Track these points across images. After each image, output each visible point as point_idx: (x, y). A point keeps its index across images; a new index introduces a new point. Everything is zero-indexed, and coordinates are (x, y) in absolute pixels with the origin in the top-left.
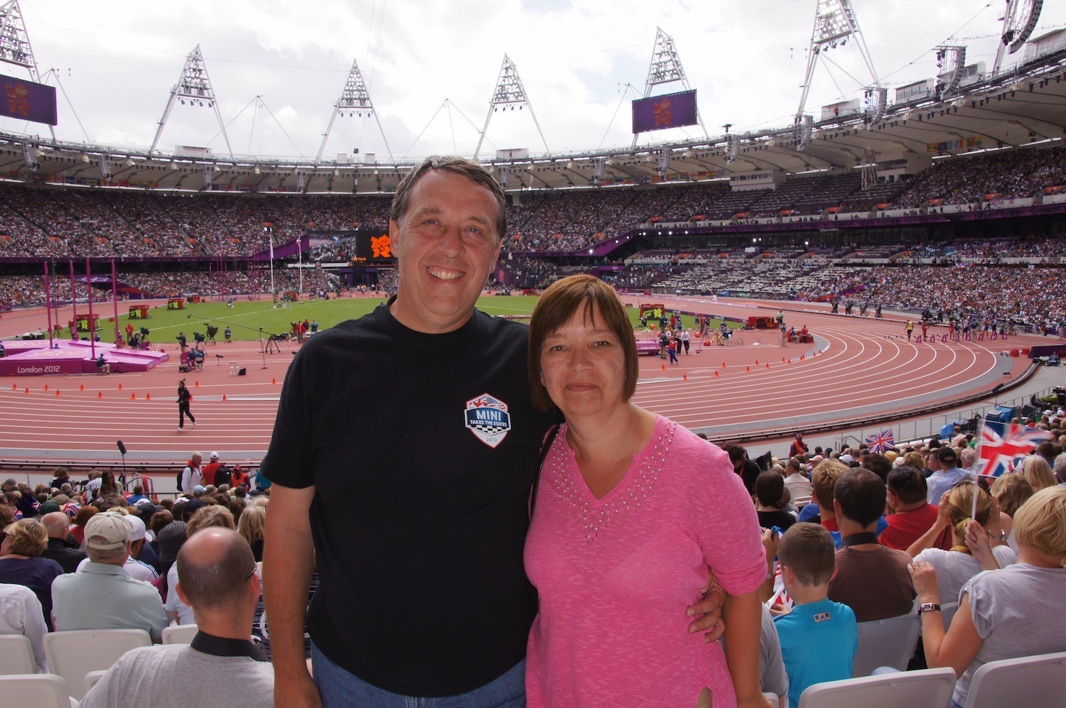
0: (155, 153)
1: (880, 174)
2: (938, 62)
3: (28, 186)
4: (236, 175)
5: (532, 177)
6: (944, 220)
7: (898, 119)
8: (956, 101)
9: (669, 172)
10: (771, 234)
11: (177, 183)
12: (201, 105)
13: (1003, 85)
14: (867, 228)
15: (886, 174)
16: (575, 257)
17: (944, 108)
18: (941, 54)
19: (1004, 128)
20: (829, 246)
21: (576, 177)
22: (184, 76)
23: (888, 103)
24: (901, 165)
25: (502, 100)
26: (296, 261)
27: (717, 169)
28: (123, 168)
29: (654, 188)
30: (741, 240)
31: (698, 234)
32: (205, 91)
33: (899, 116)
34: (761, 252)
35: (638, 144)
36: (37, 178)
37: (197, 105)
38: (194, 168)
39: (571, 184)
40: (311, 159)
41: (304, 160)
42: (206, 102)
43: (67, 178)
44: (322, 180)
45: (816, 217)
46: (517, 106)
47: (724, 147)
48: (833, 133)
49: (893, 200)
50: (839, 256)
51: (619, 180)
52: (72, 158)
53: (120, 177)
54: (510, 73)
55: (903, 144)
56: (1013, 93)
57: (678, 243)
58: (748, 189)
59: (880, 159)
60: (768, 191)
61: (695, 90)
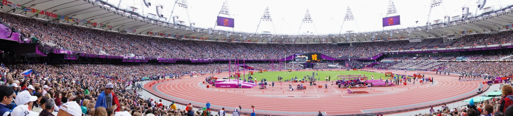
0: (257, 33)
1: (448, 39)
2: (462, 11)
3: (227, 43)
4: (277, 38)
5: (355, 38)
6: (464, 51)
7: (452, 25)
8: (467, 21)
9: (393, 37)
10: (420, 54)
11: (262, 41)
12: (268, 21)
13: (478, 18)
14: (445, 52)
15: (450, 39)
16: (367, 60)
17: (464, 23)
18: (463, 9)
19: (478, 29)
20: (435, 57)
21: (367, 38)
22: (264, 14)
23: (450, 21)
24: (453, 36)
25: (347, 18)
26: (292, 61)
27: (406, 36)
28: (249, 37)
29: (388, 41)
30: (412, 55)
31: (400, 54)
32: (269, 17)
33: (453, 24)
34: (418, 58)
35: (384, 30)
36: (229, 40)
37: (267, 21)
38: (266, 37)
39: (366, 40)
40: (296, 35)
41: (294, 35)
42: (269, 20)
43: (236, 40)
44: (299, 40)
45: (432, 49)
46: (351, 19)
47: (407, 31)
48: (436, 28)
49: (451, 45)
50: (438, 60)
51: (379, 39)
52: (237, 35)
53: (248, 39)
54: (349, 11)
55: (454, 31)
56: (480, 20)
57: (395, 56)
58: (414, 42)
59: (448, 35)
60: (419, 42)
61: (400, 16)
